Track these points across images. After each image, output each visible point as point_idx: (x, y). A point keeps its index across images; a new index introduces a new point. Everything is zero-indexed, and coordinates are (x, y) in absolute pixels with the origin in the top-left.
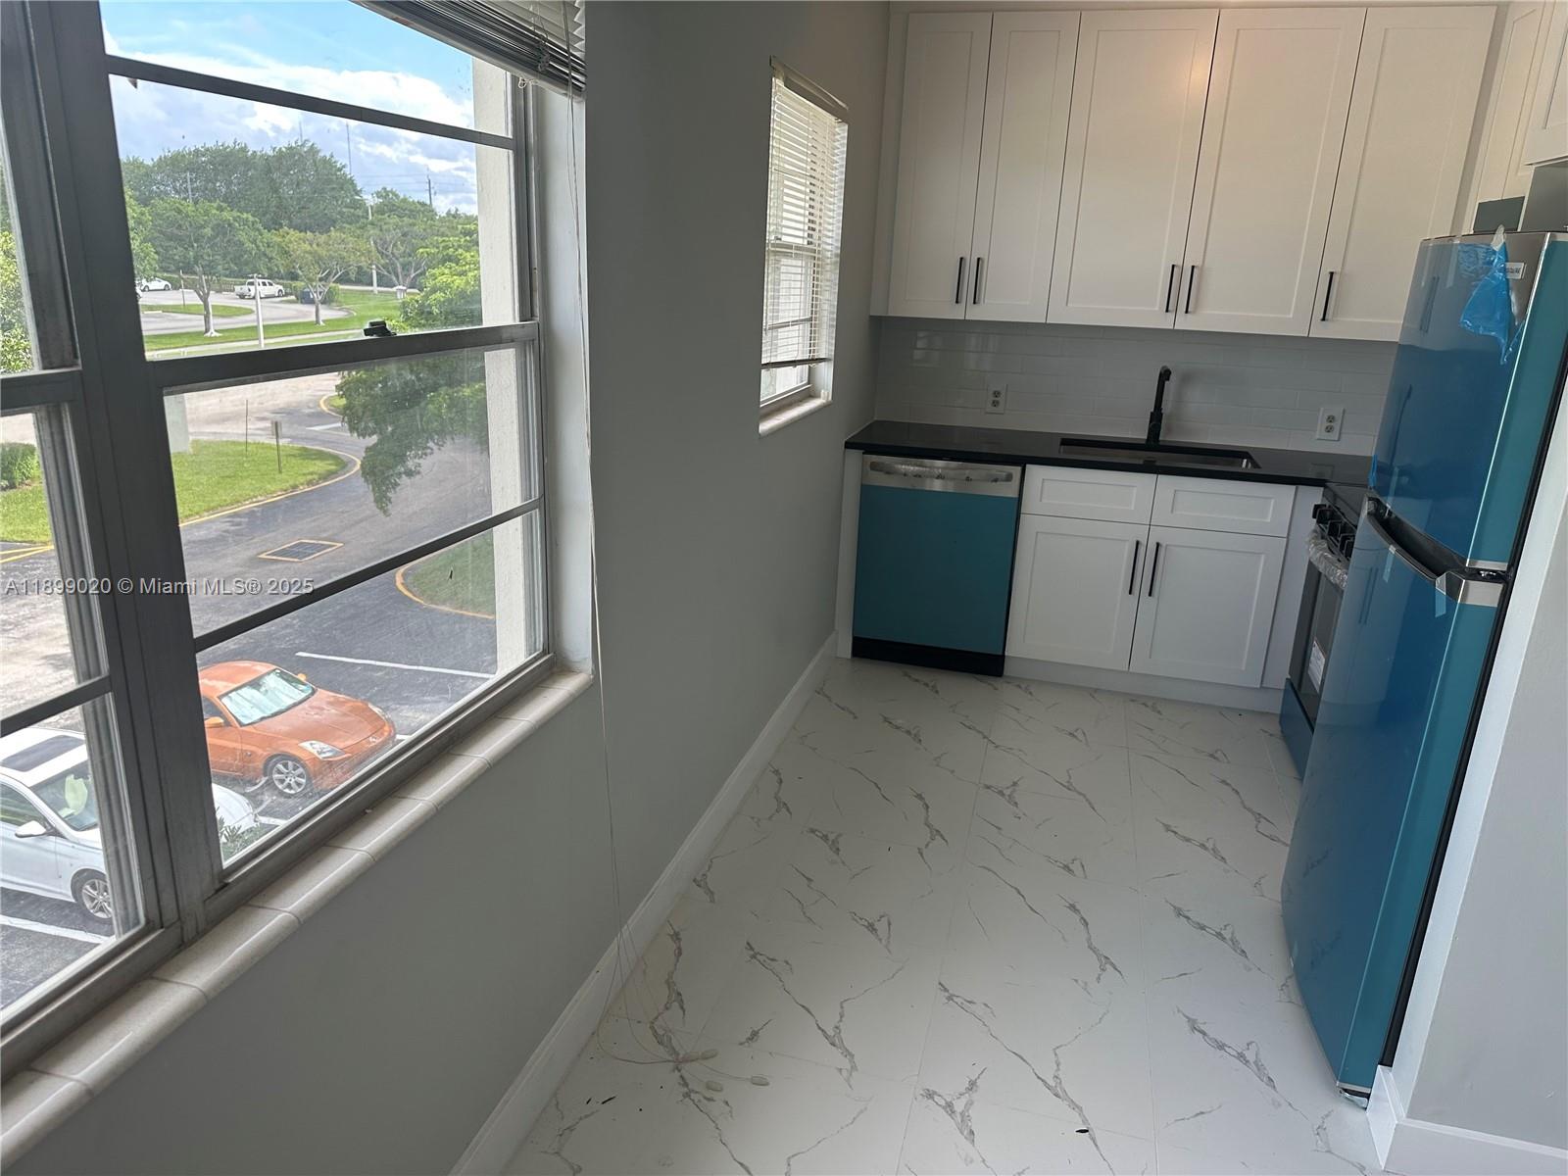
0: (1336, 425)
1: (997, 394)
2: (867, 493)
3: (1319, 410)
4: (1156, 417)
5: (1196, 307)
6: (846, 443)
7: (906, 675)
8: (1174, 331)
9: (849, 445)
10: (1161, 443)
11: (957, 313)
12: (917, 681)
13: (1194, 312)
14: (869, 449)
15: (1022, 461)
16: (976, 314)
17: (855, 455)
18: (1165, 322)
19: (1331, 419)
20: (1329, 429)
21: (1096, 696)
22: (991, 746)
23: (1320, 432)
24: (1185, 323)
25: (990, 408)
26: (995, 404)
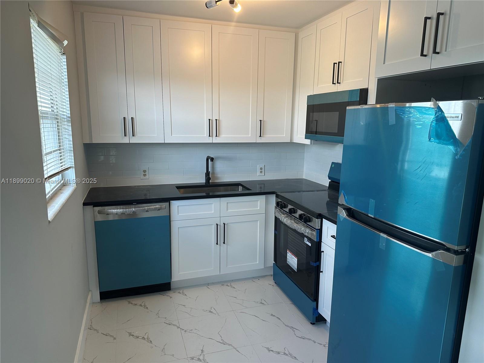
0: (263, 170)
1: (145, 171)
2: (97, 224)
3: (257, 166)
4: (207, 174)
5: (219, 134)
6: (83, 203)
7: (129, 303)
8: (212, 143)
9: (85, 204)
10: (210, 184)
11: (126, 140)
12: (136, 305)
13: (218, 136)
14: (96, 205)
15: (168, 200)
16: (134, 140)
17: (89, 208)
18: (209, 140)
19: (261, 169)
20: (261, 172)
21: (209, 287)
22: (183, 332)
23: (258, 173)
24: (216, 140)
25: (142, 177)
26: (145, 175)
